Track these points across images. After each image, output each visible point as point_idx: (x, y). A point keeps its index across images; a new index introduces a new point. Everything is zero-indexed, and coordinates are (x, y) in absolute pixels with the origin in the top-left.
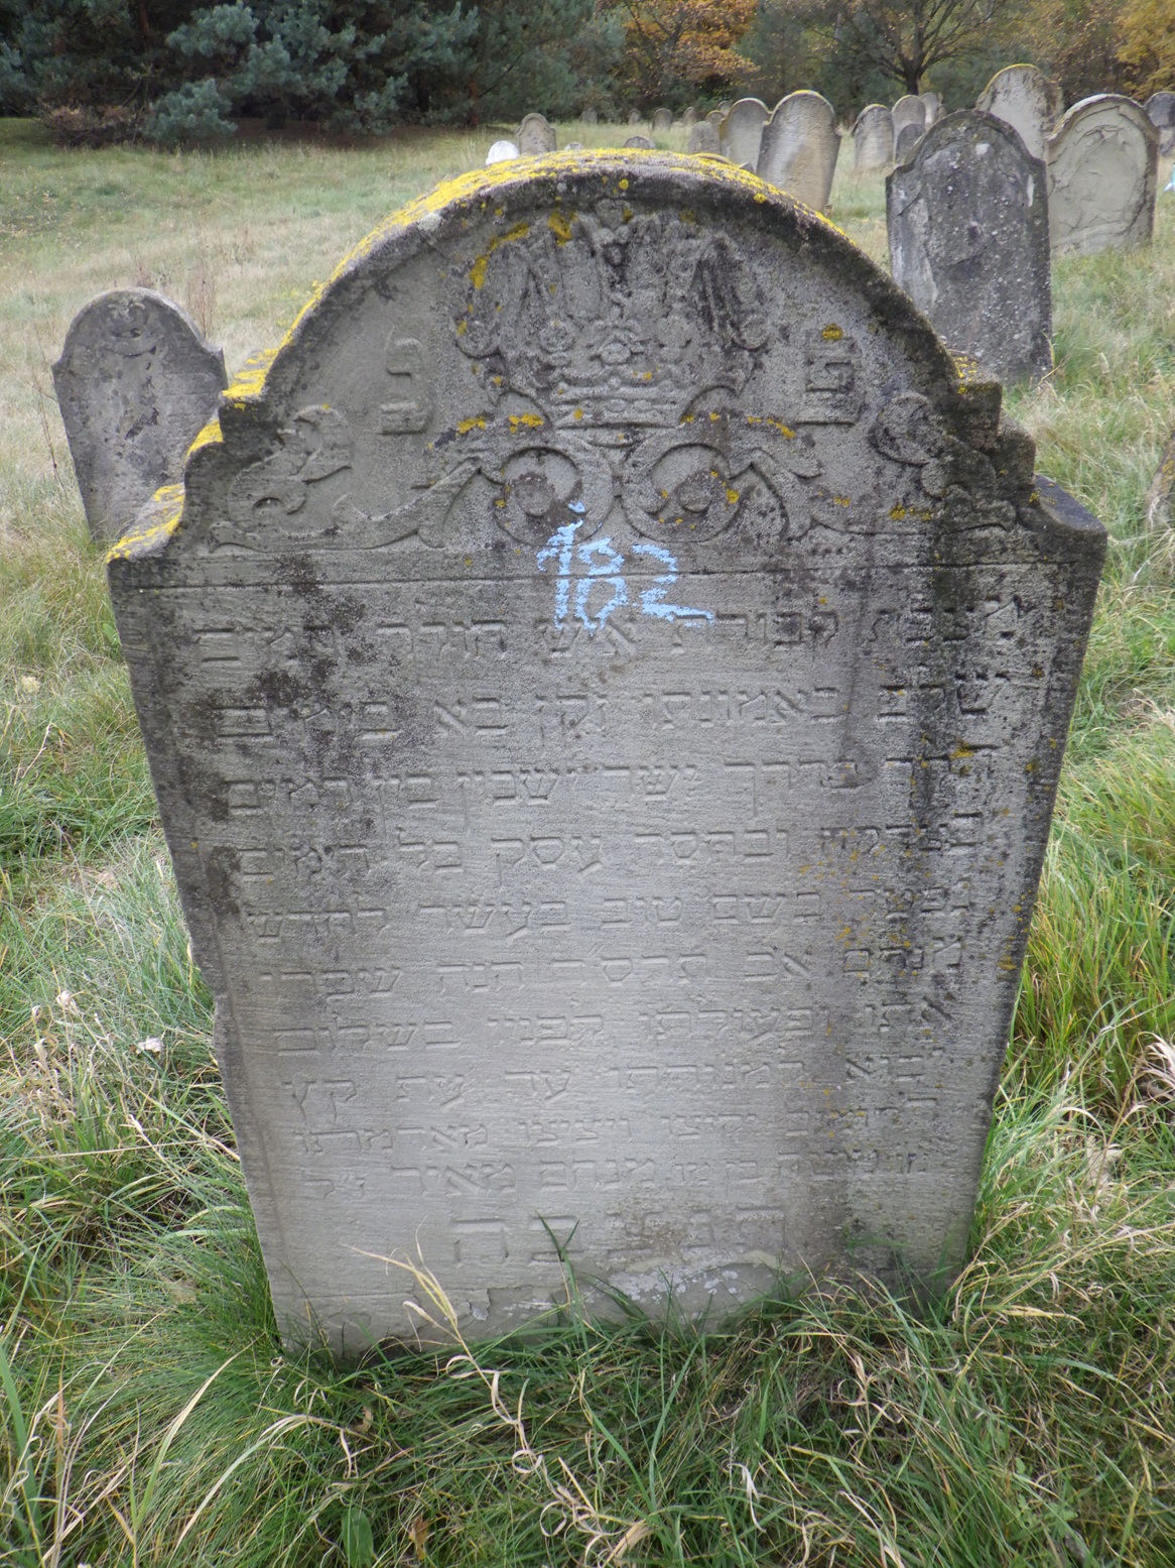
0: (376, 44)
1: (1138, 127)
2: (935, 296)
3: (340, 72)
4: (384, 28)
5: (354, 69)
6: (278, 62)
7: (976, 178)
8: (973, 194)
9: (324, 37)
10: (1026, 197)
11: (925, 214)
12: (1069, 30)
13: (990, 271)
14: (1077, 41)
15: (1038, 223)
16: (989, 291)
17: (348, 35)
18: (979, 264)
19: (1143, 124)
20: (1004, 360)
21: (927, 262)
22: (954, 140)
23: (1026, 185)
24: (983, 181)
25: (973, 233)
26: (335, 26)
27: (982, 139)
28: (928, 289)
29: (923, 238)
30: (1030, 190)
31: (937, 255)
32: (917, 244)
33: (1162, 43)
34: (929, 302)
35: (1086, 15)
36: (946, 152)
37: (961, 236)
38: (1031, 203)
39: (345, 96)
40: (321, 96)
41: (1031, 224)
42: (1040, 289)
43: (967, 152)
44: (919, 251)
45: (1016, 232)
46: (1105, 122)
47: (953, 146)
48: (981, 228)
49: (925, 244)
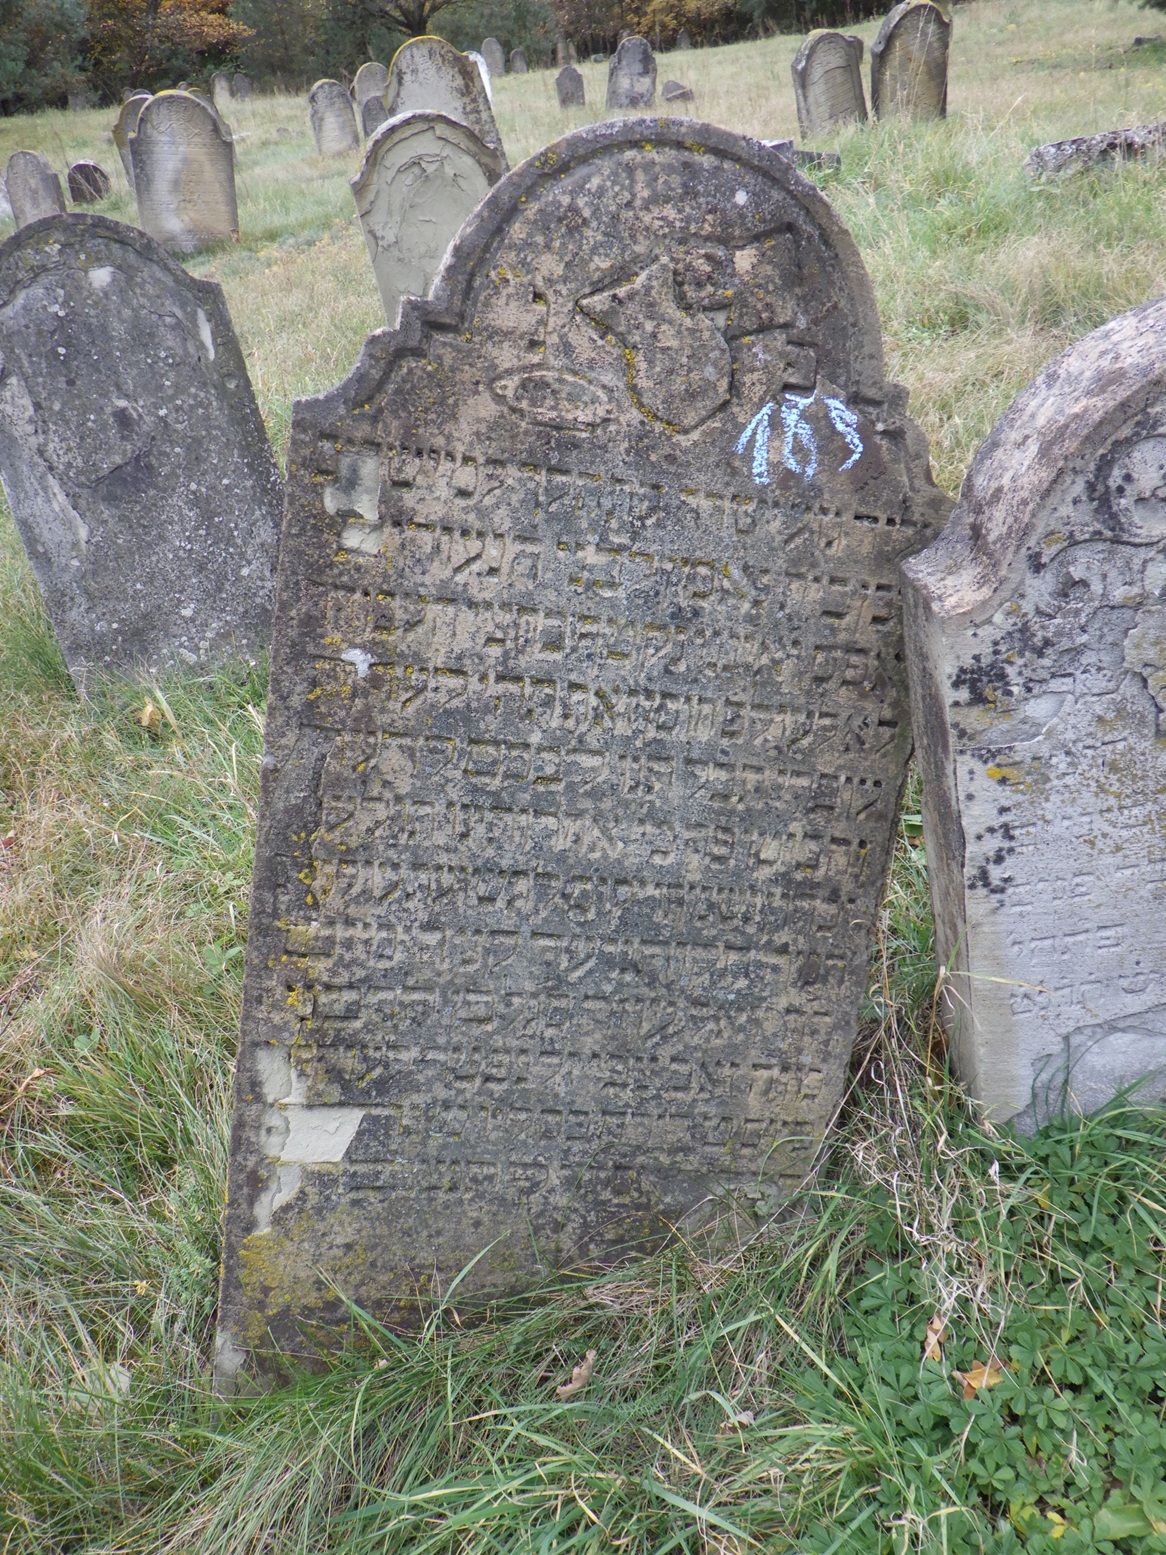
1: (468, 152)
2: (83, 533)
7: (104, 329)
8: (106, 354)
10: (202, 346)
11: (27, 401)
13: (173, 474)
15: (231, 385)
16: (178, 509)
18: (149, 467)
19: (473, 148)
20: (234, 612)
21: (53, 482)
22: (44, 269)
23: (196, 326)
24: (118, 329)
25: (122, 418)
27: (98, 261)
28: (68, 524)
29: (34, 441)
30: (206, 333)
31: (69, 465)
32: (26, 455)
34: (75, 545)
36: (38, 291)
37: (104, 427)
38: (212, 355)
41: (221, 389)
42: (264, 490)
43: (75, 288)
44: (32, 466)
45: (200, 404)
46: (421, 151)
47: (44, 280)
48: (136, 408)
49: (41, 452)
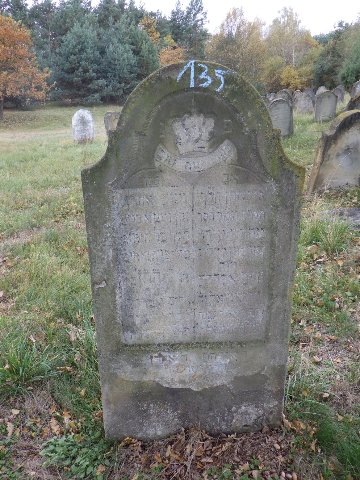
0: (128, 86)
3: (122, 92)
4: (129, 83)
5: (124, 92)
6: (110, 90)
9: (118, 85)
12: (271, 78)
14: (273, 80)
17: (123, 85)
26: (120, 83)
33: (290, 81)
35: (275, 75)
39: (122, 97)
40: (117, 96)
